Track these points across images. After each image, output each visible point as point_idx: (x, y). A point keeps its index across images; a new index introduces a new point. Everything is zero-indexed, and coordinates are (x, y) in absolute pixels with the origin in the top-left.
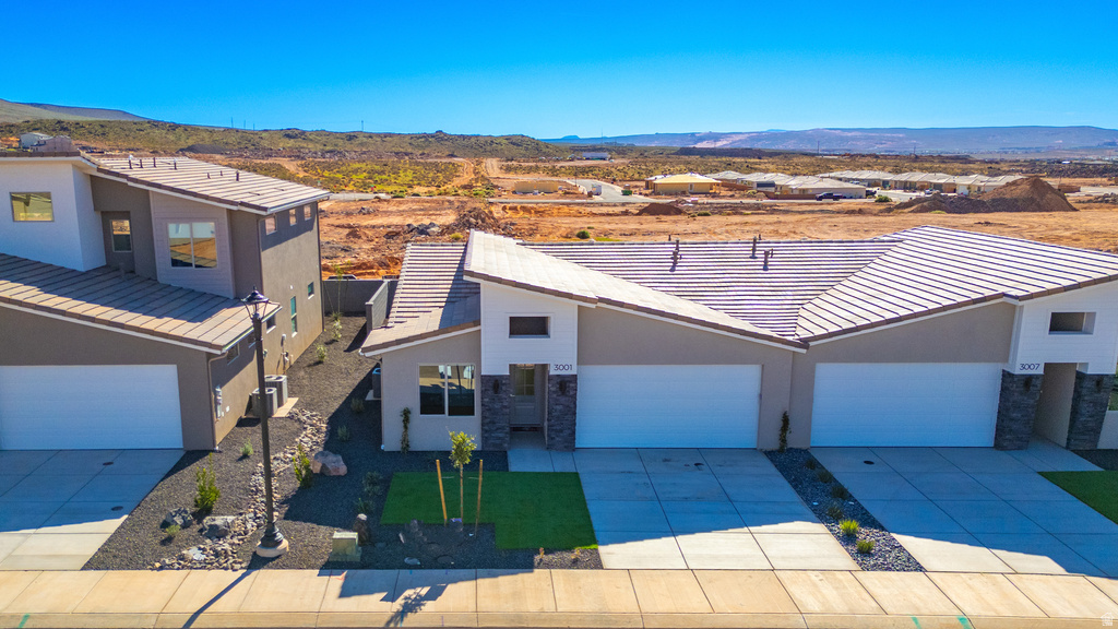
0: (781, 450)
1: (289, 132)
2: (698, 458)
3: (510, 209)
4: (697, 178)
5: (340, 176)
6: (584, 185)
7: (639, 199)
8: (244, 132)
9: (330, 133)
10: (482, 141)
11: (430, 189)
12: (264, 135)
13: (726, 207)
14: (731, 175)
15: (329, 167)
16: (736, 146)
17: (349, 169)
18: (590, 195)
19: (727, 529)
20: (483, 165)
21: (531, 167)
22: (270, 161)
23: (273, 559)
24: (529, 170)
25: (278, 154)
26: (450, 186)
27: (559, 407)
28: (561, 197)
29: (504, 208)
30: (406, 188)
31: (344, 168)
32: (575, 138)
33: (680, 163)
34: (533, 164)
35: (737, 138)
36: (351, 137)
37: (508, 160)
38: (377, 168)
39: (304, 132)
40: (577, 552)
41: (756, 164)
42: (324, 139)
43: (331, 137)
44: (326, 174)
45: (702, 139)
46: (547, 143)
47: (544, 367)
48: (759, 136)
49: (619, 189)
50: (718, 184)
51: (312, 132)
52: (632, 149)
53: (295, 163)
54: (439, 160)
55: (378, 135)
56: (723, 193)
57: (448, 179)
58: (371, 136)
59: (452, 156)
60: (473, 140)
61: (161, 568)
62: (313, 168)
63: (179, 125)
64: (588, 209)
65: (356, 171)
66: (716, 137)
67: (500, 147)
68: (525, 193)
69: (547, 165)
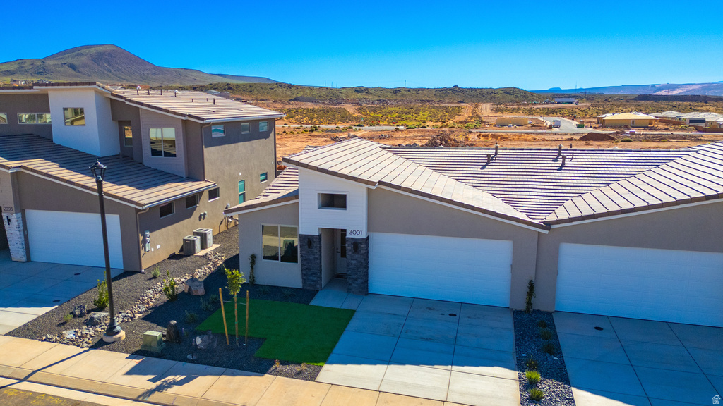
0: (527, 311)
1: (358, 89)
2: (455, 310)
3: (483, 136)
4: (641, 116)
5: (380, 115)
6: (548, 121)
7: (587, 130)
8: (331, 89)
9: (384, 89)
10: (485, 92)
11: (437, 123)
12: (343, 90)
13: (657, 137)
14: (672, 114)
15: (375, 110)
16: (690, 94)
17: (388, 111)
18: (550, 127)
19: (433, 365)
20: (479, 108)
21: (514, 109)
22: (340, 106)
23: (109, 343)
24: (513, 111)
25: (347, 102)
26: (451, 122)
27: (354, 262)
28: (529, 128)
29: (479, 136)
30: (421, 123)
31: (384, 111)
32: (558, 90)
33: (633, 105)
34: (516, 107)
35: (690, 88)
36: (396, 91)
37: (498, 104)
38: (405, 110)
39: (367, 89)
40: (303, 367)
41: (699, 106)
42: (379, 93)
43: (384, 91)
44: (372, 114)
45: (661, 88)
46: (532, 93)
47: (344, 231)
48: (710, 86)
49: (575, 123)
50: (656, 120)
51: (372, 89)
52: (599, 96)
53: (354, 107)
54: (449, 105)
55: (414, 89)
56: (661, 126)
57: (452, 117)
58: (409, 90)
59: (460, 102)
60: (478, 91)
61: (45, 340)
62: (365, 111)
63: (293, 86)
64: (543, 137)
65: (391, 113)
66: (674, 87)
67: (497, 96)
68: (502, 126)
69: (527, 107)
